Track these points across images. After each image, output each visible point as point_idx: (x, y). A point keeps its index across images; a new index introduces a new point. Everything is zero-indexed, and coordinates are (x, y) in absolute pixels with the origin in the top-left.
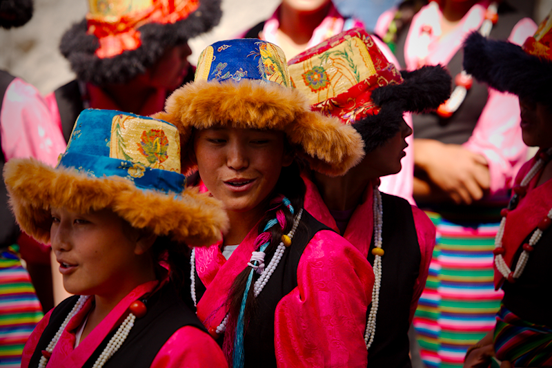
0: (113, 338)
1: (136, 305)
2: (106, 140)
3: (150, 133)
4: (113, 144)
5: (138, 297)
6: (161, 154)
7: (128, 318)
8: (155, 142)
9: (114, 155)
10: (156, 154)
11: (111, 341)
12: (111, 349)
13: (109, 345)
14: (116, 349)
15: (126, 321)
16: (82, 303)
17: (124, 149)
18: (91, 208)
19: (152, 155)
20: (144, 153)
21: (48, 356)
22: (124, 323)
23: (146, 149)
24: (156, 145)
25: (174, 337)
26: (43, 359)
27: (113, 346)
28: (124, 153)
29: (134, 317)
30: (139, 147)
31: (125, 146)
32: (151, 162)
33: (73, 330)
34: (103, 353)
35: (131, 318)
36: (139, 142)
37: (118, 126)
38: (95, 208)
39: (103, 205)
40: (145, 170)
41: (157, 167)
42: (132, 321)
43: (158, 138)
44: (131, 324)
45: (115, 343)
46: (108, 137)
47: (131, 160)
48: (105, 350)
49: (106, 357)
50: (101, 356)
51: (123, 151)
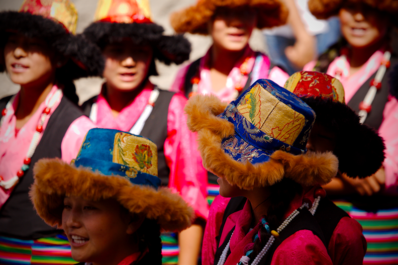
2: (110, 150)
3: (141, 147)
4: (115, 153)
6: (148, 162)
8: (144, 153)
9: (116, 160)
10: (145, 162)
17: (123, 157)
18: (102, 197)
19: (141, 163)
20: (137, 161)
23: (138, 158)
24: (145, 156)
28: (123, 160)
30: (133, 157)
31: (124, 155)
32: (142, 168)
36: (134, 153)
37: (119, 140)
38: (104, 197)
39: (110, 195)
40: (137, 173)
41: (145, 172)
43: (146, 151)
46: (112, 147)
47: (128, 165)
51: (122, 158)
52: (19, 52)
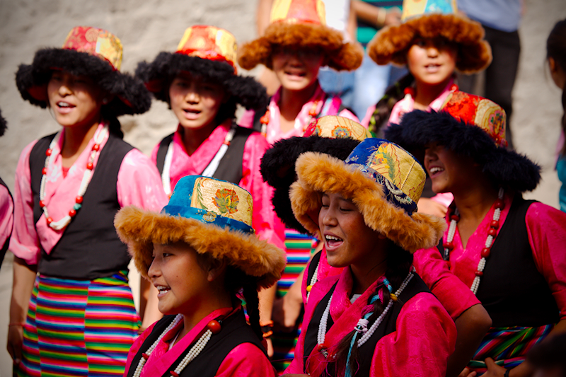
0: (194, 347)
1: (213, 324)
2: (189, 195)
3: (223, 191)
4: (194, 198)
5: (214, 318)
6: (231, 207)
7: (207, 333)
8: (227, 198)
9: (194, 205)
10: (227, 207)
11: (192, 350)
12: (192, 355)
13: (190, 352)
14: (195, 356)
15: (205, 335)
16: (177, 321)
17: (201, 201)
19: (223, 207)
20: (217, 205)
21: (147, 358)
22: (203, 337)
23: (219, 202)
24: (228, 200)
25: (236, 349)
26: (143, 360)
27: (193, 353)
28: (201, 204)
29: (211, 333)
30: (213, 201)
31: (202, 199)
32: (223, 212)
33: (168, 340)
34: (186, 358)
35: (209, 333)
36: (214, 197)
37: (199, 185)
40: (216, 217)
41: (227, 216)
42: (209, 335)
43: (229, 196)
44: (208, 338)
45: (195, 351)
46: (191, 192)
47: (206, 209)
48: (187, 356)
49: (187, 361)
50: (184, 360)
52: (64, 90)
